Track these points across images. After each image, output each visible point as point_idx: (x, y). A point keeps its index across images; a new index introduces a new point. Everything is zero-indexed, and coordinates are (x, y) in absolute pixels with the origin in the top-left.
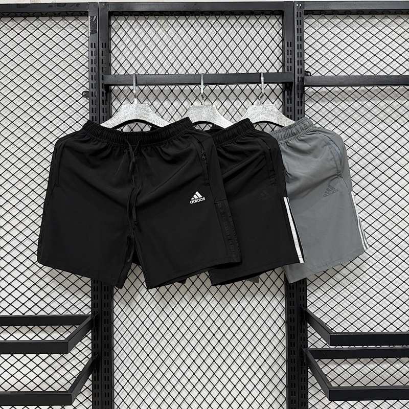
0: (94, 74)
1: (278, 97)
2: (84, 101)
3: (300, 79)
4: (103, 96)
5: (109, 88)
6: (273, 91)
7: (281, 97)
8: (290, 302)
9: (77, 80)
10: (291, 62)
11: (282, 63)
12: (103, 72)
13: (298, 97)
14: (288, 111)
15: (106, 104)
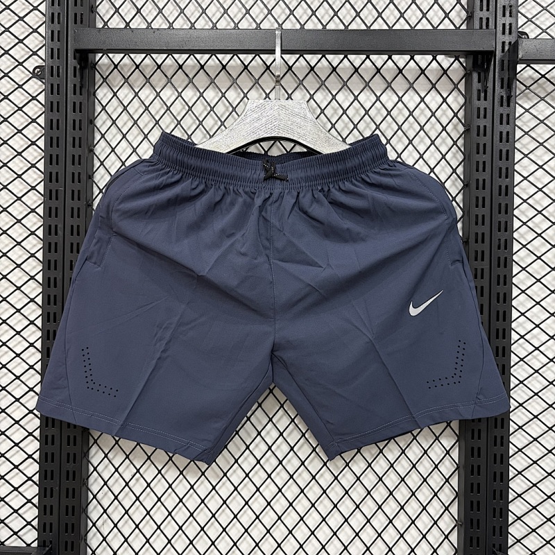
0: (57, 27)
1: (456, 86)
2: (35, 86)
3: (507, 48)
4: (75, 76)
5: (87, 58)
6: (445, 72)
7: (462, 86)
8: (471, 538)
9: (21, 41)
10: (488, 10)
11: (467, 12)
12: (76, 23)
13: (502, 87)
14: (478, 117)
15: (81, 94)
